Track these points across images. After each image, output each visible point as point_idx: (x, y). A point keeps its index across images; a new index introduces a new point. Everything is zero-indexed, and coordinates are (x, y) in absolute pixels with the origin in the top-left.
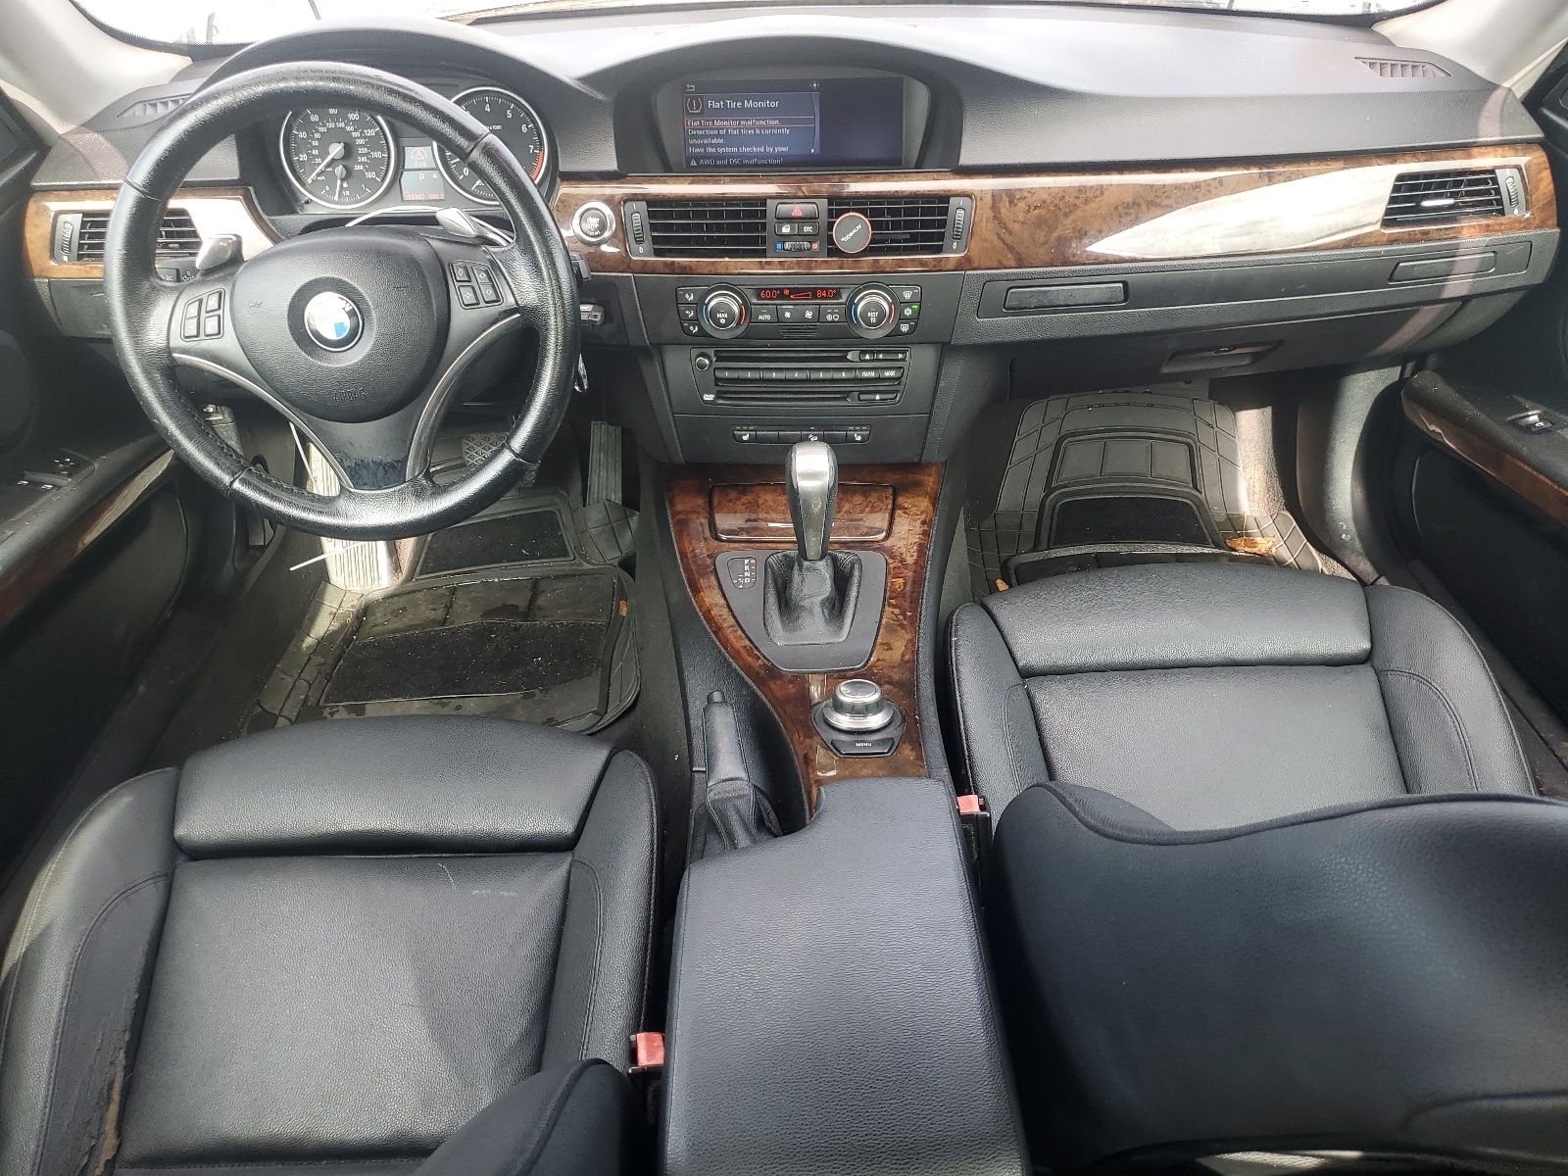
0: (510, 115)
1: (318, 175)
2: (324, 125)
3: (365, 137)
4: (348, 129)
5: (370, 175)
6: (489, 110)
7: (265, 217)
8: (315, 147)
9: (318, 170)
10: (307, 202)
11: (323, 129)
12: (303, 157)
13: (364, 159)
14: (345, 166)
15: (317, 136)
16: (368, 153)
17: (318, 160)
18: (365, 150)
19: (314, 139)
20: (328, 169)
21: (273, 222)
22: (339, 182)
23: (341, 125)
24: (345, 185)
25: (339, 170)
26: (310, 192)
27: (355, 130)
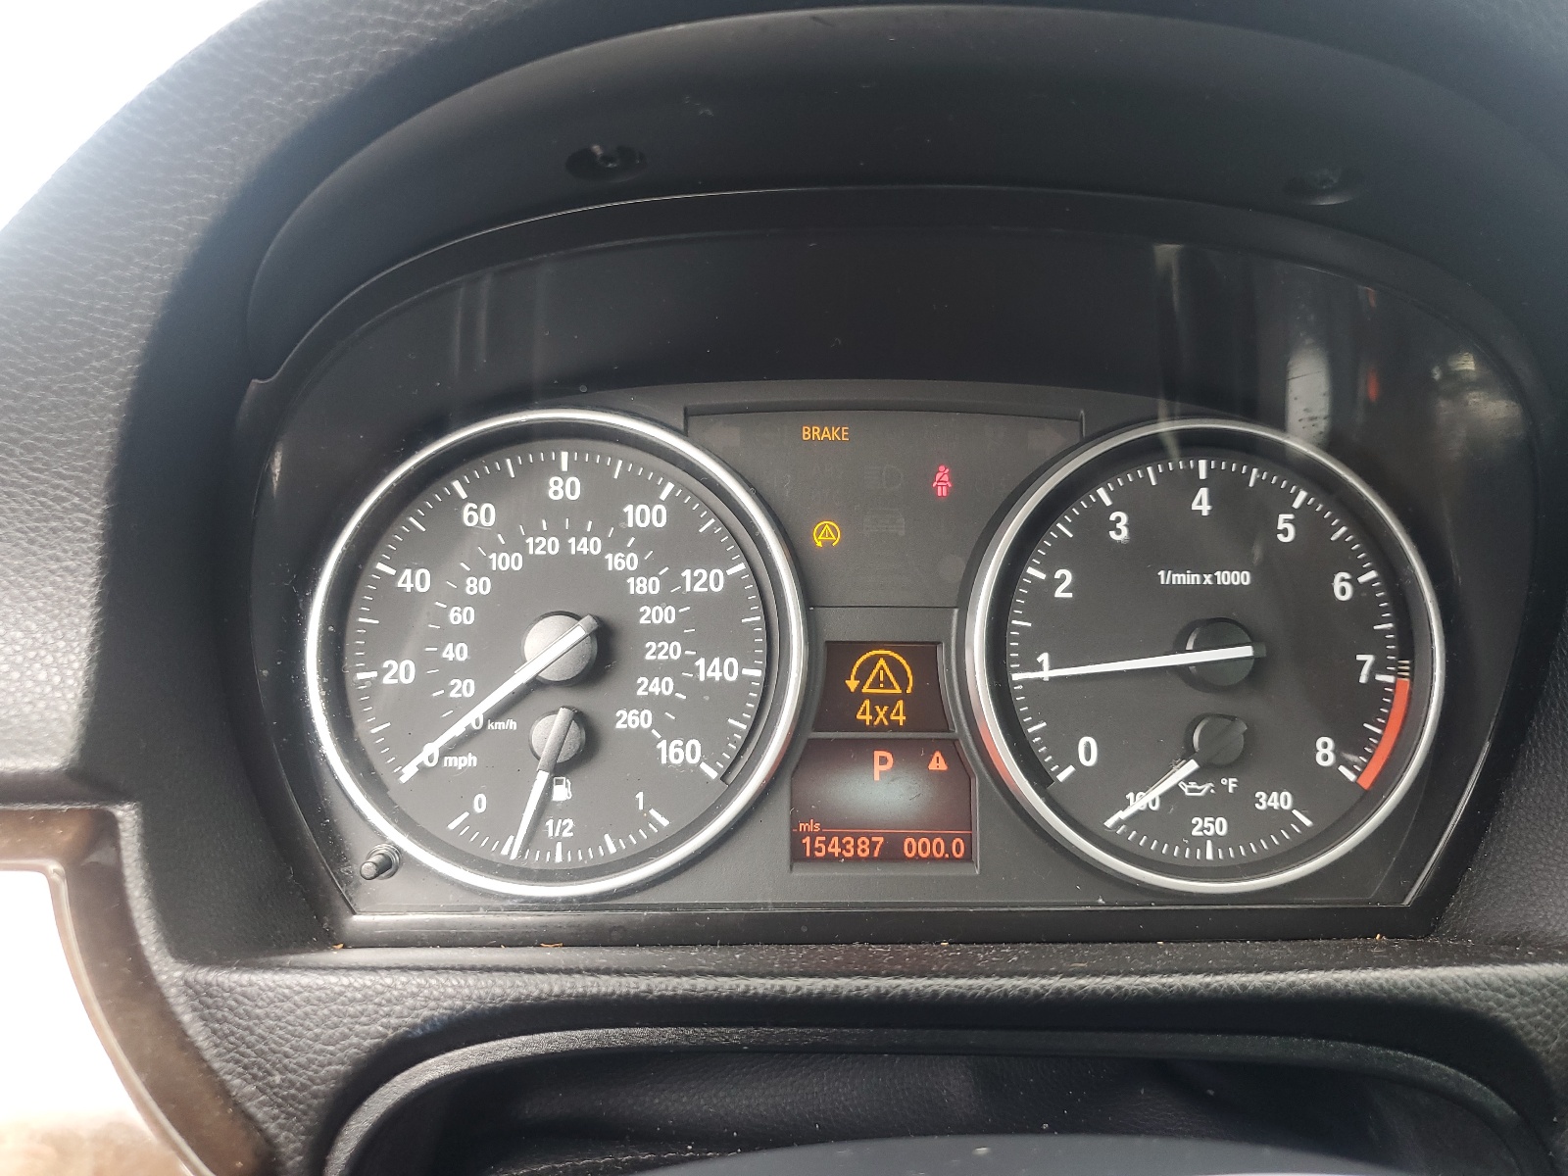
0: (1286, 528)
1: (455, 747)
2: (516, 545)
3: (679, 600)
4: (615, 562)
5: (677, 753)
6: (1205, 509)
7: (169, 972)
8: (459, 634)
9: (457, 730)
10: (386, 867)
11: (508, 562)
12: (400, 672)
13: (662, 686)
14: (580, 717)
15: (478, 586)
16: (687, 664)
17: (464, 688)
18: (672, 650)
19: (461, 600)
20: (500, 725)
21: (204, 999)
22: (543, 777)
23: (587, 546)
24: (562, 793)
25: (549, 730)
26: (404, 823)
27: (646, 570)
